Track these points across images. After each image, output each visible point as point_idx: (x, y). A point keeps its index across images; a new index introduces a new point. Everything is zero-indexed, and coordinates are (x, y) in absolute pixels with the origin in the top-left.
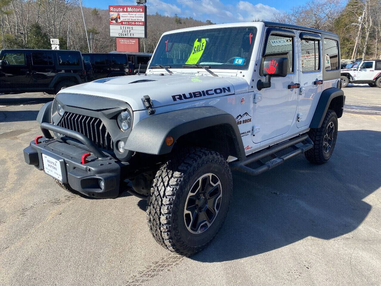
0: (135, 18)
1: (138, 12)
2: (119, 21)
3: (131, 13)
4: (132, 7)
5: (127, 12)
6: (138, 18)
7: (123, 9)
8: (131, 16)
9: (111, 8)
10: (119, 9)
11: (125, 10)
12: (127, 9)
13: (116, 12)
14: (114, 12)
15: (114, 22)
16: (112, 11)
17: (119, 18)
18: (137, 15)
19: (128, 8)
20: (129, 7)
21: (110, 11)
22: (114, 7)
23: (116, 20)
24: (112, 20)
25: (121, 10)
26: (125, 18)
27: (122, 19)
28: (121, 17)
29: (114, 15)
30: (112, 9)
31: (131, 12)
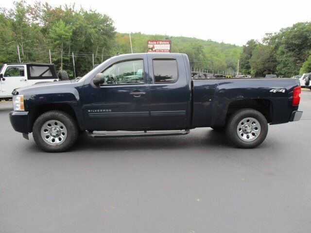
1: (166, 44)
2: (154, 49)
6: (165, 48)
7: (157, 42)
8: (161, 46)
10: (154, 42)
11: (158, 43)
13: (152, 44)
14: (150, 44)
15: (150, 50)
18: (165, 46)
21: (148, 44)
22: (151, 41)
23: (152, 49)
24: (149, 49)
25: (156, 43)
26: (158, 48)
27: (155, 49)
28: (155, 47)
29: (150, 46)
30: (149, 42)
31: (162, 44)
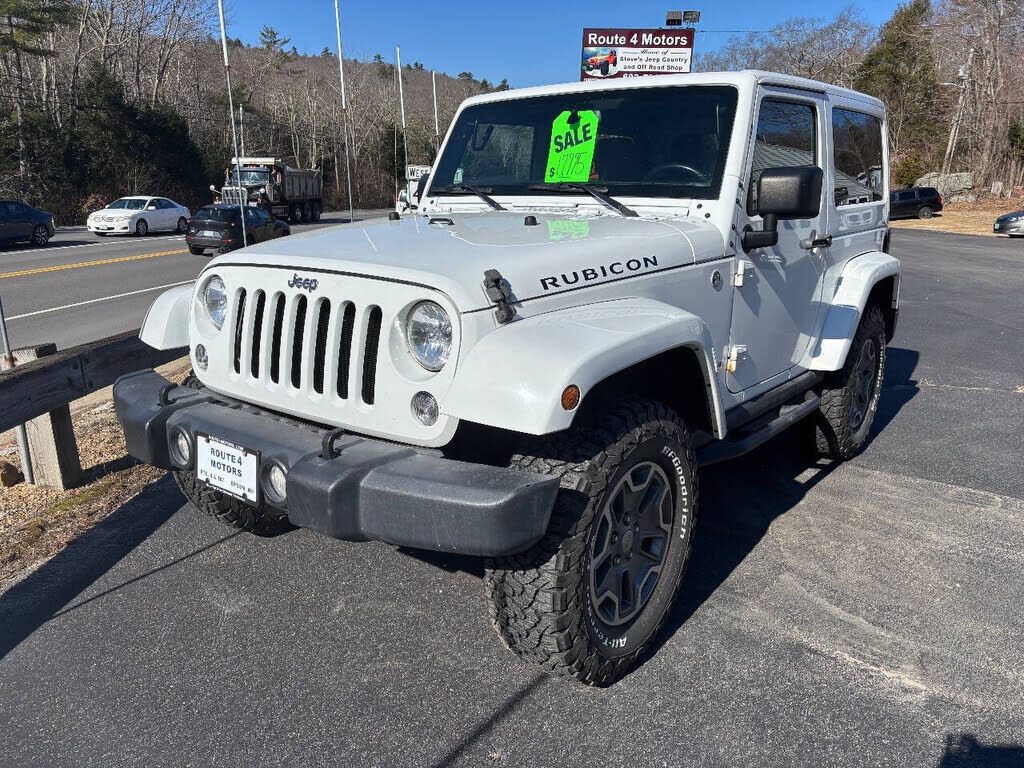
0: (661, 64)
1: (673, 46)
2: (612, 70)
3: (650, 50)
4: (657, 33)
5: (639, 45)
6: (671, 64)
7: (628, 37)
8: (651, 56)
9: (590, 35)
10: (617, 37)
11: (634, 41)
12: (639, 38)
13: (605, 45)
14: (598, 45)
16: (593, 45)
17: (615, 64)
18: (668, 56)
19: (644, 36)
20: (648, 32)
22: (600, 32)
23: (604, 67)
25: (623, 40)
26: (631, 63)
27: (621, 66)
28: (618, 60)
29: (599, 54)
30: (592, 38)
31: (653, 46)
